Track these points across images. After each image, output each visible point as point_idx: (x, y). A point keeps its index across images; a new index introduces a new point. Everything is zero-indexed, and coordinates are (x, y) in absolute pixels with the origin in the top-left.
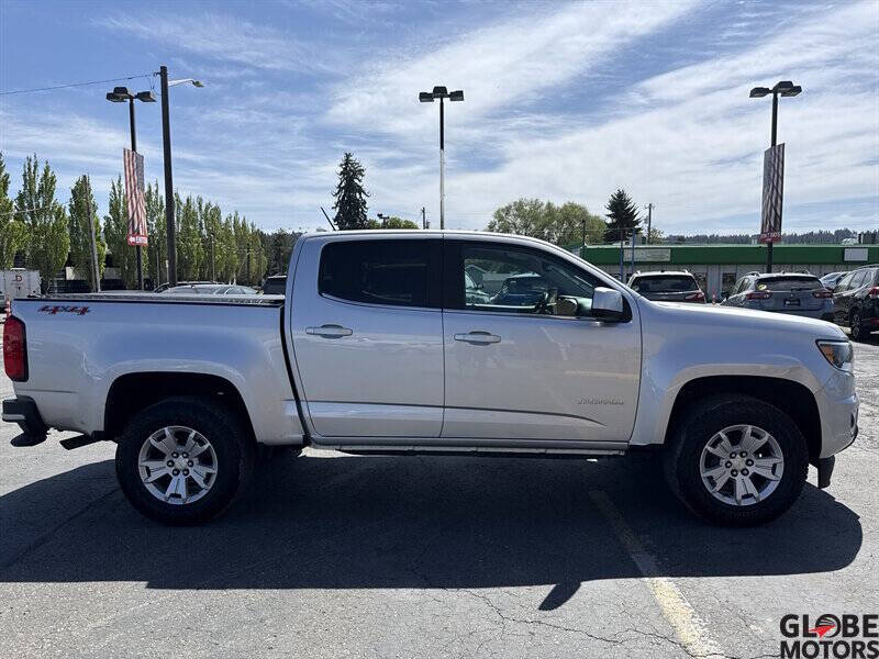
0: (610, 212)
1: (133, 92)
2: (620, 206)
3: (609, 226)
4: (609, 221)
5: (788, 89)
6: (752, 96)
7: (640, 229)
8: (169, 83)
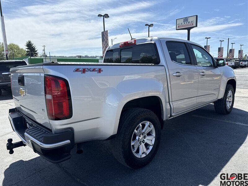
0: (27, 47)
2: (29, 45)
3: (27, 52)
4: (27, 50)
5: (106, 16)
6: (98, 16)
7: (37, 53)
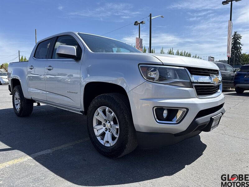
1: (139, 22)
8: (152, 18)
